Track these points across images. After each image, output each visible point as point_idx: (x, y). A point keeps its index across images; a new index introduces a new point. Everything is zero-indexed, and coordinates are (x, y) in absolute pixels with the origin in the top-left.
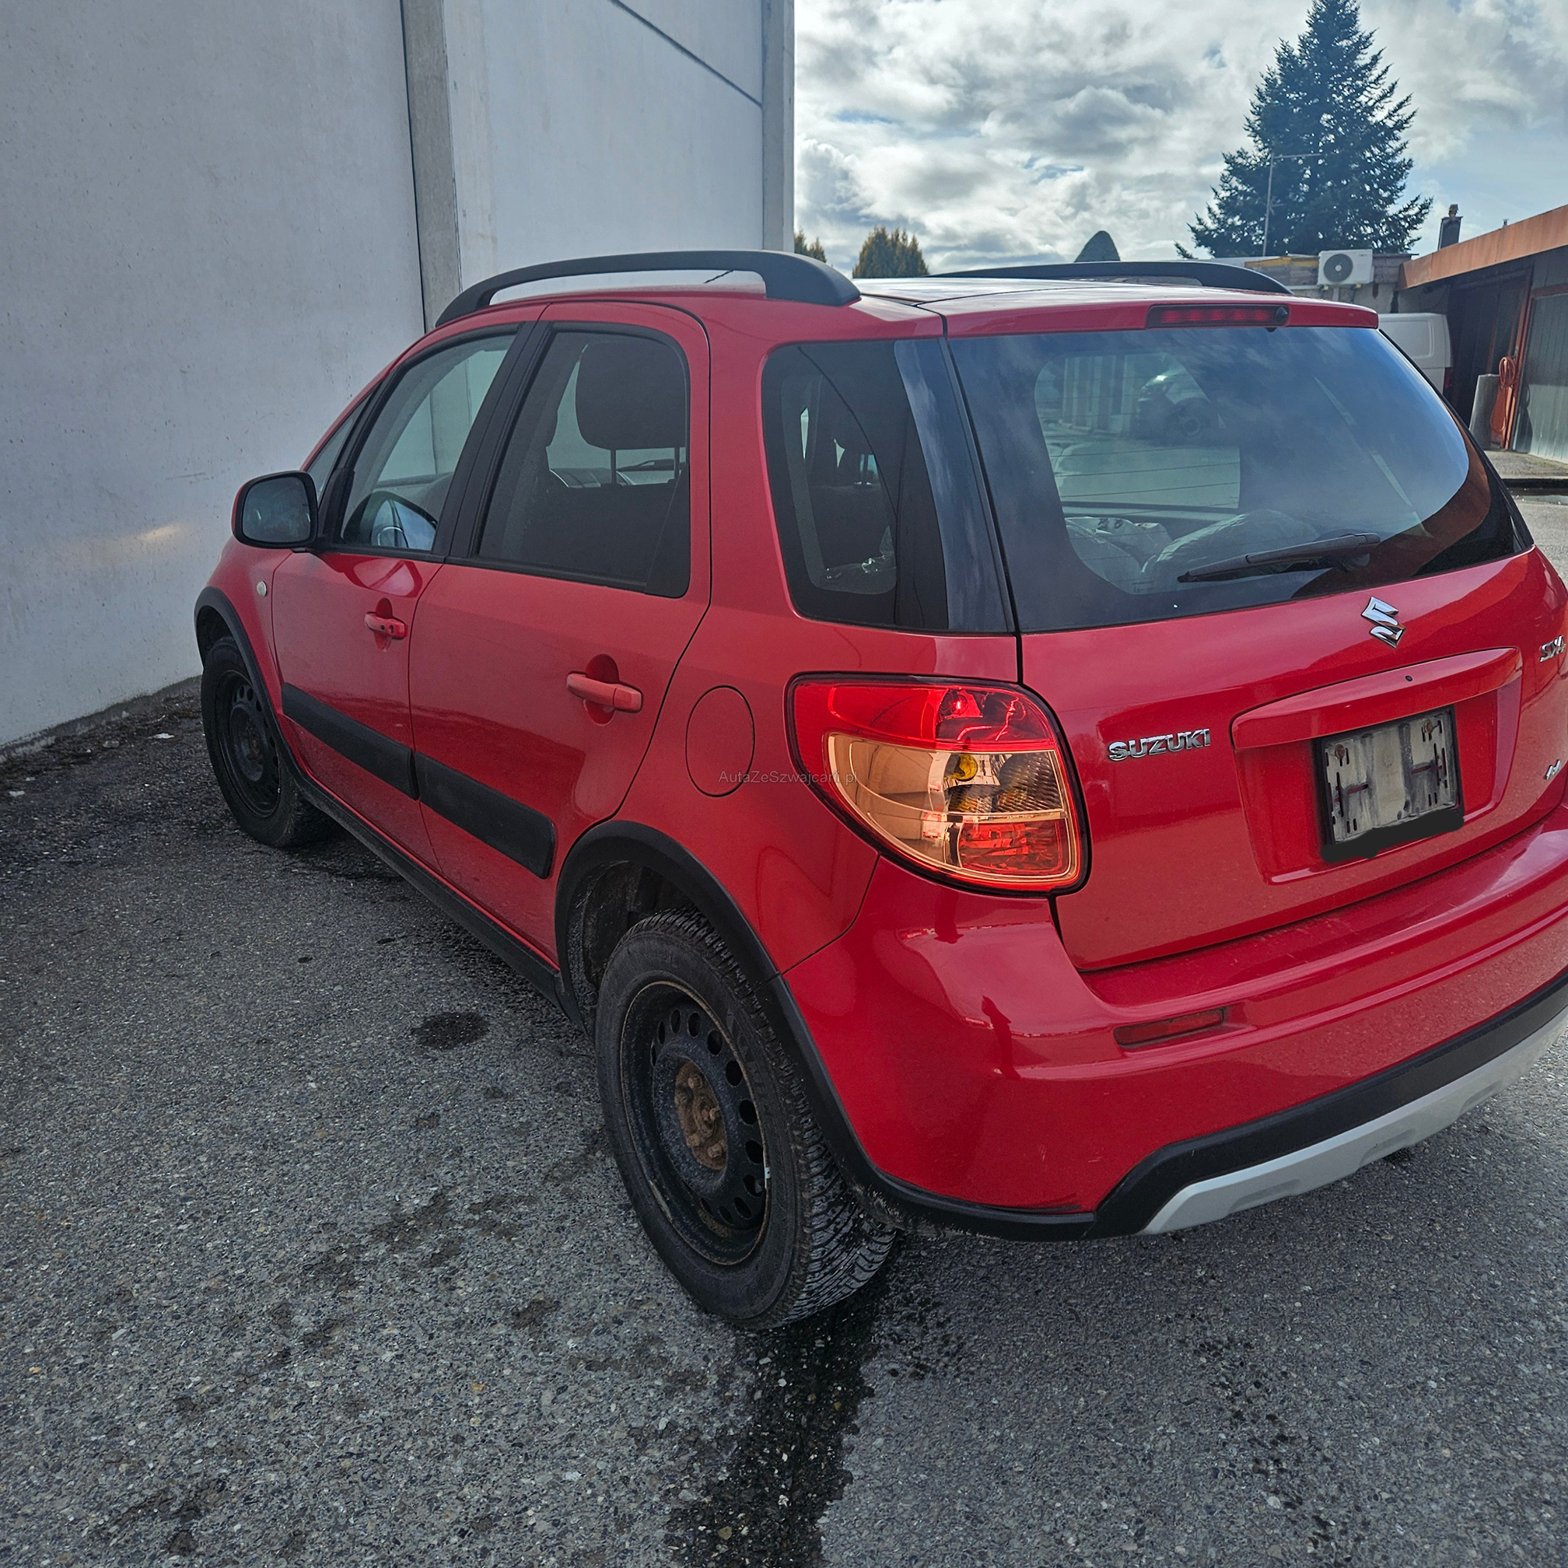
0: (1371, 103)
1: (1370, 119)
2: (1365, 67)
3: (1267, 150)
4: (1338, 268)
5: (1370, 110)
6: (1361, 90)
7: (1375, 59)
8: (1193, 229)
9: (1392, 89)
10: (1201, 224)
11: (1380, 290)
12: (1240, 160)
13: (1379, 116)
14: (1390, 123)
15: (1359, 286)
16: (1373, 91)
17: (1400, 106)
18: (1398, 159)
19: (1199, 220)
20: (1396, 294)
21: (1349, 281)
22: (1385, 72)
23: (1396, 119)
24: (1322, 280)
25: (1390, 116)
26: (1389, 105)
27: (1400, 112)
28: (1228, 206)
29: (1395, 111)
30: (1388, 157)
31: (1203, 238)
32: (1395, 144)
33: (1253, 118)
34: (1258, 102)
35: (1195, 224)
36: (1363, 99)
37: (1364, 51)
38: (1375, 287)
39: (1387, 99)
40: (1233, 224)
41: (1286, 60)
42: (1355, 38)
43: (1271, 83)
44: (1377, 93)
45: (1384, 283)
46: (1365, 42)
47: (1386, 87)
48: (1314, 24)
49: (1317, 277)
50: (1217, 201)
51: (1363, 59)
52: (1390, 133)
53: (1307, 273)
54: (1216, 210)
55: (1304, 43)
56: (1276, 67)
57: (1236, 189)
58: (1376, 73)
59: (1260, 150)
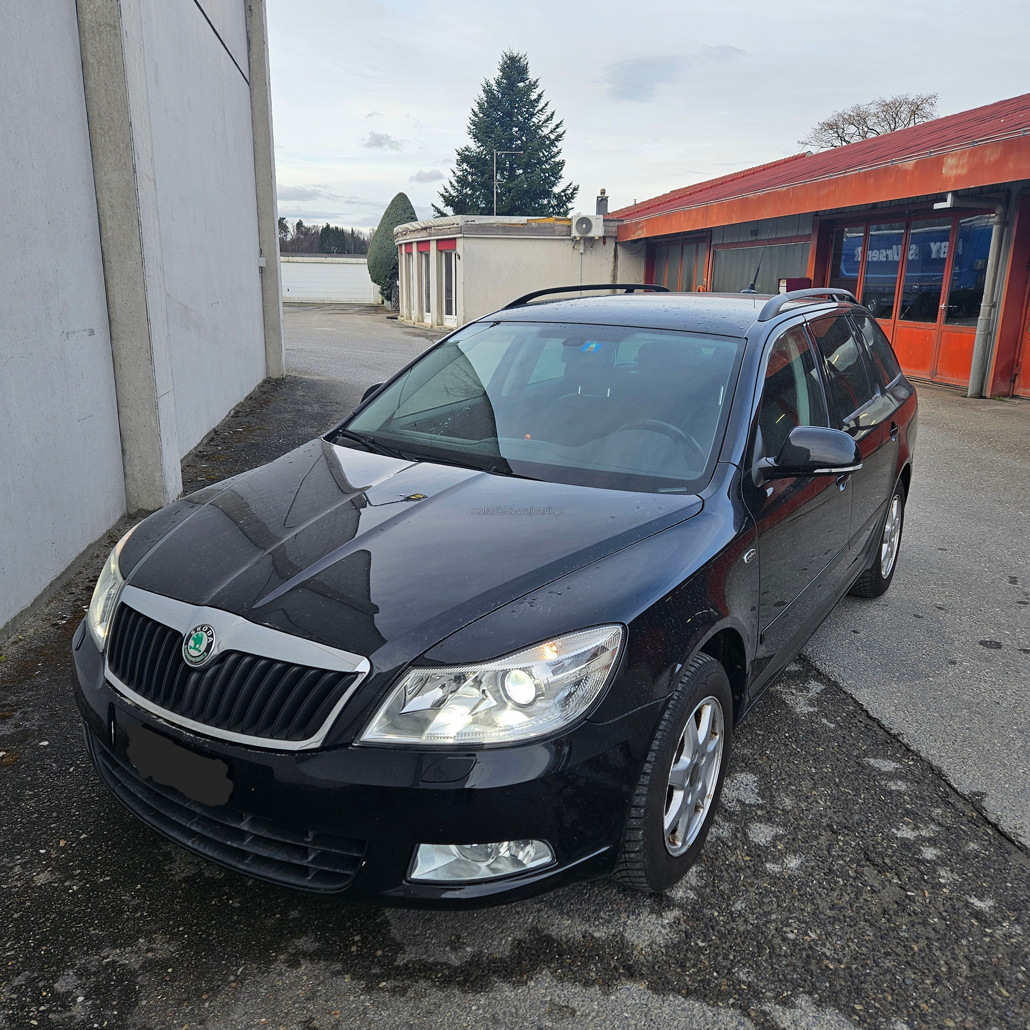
0: (540, 123)
1: (540, 132)
2: (535, 100)
3: (482, 148)
4: (584, 226)
5: (539, 127)
6: (532, 115)
7: (540, 96)
8: (442, 195)
9: (553, 114)
10: (447, 192)
11: (607, 240)
12: (467, 153)
13: (546, 131)
14: (552, 137)
15: (597, 238)
16: (541, 116)
17: (557, 126)
18: (557, 159)
19: (446, 189)
20: (616, 243)
21: (591, 235)
22: (546, 105)
23: (556, 134)
24: (575, 233)
25: (551, 132)
26: (552, 125)
27: (557, 130)
28: (462, 181)
29: (554, 129)
30: (554, 157)
31: (448, 201)
32: (555, 150)
33: (472, 127)
34: (473, 118)
35: (443, 192)
36: (534, 120)
37: (534, 90)
38: (604, 238)
39: (550, 122)
40: (466, 193)
41: (488, 91)
42: (527, 82)
43: (480, 105)
44: (543, 118)
45: (609, 237)
46: (534, 85)
47: (549, 113)
48: (503, 70)
49: (570, 231)
50: (456, 178)
51: (534, 96)
52: (553, 143)
53: (565, 229)
54: (456, 184)
55: (498, 83)
56: (483, 95)
57: (466, 170)
58: (540, 106)
59: (478, 147)
